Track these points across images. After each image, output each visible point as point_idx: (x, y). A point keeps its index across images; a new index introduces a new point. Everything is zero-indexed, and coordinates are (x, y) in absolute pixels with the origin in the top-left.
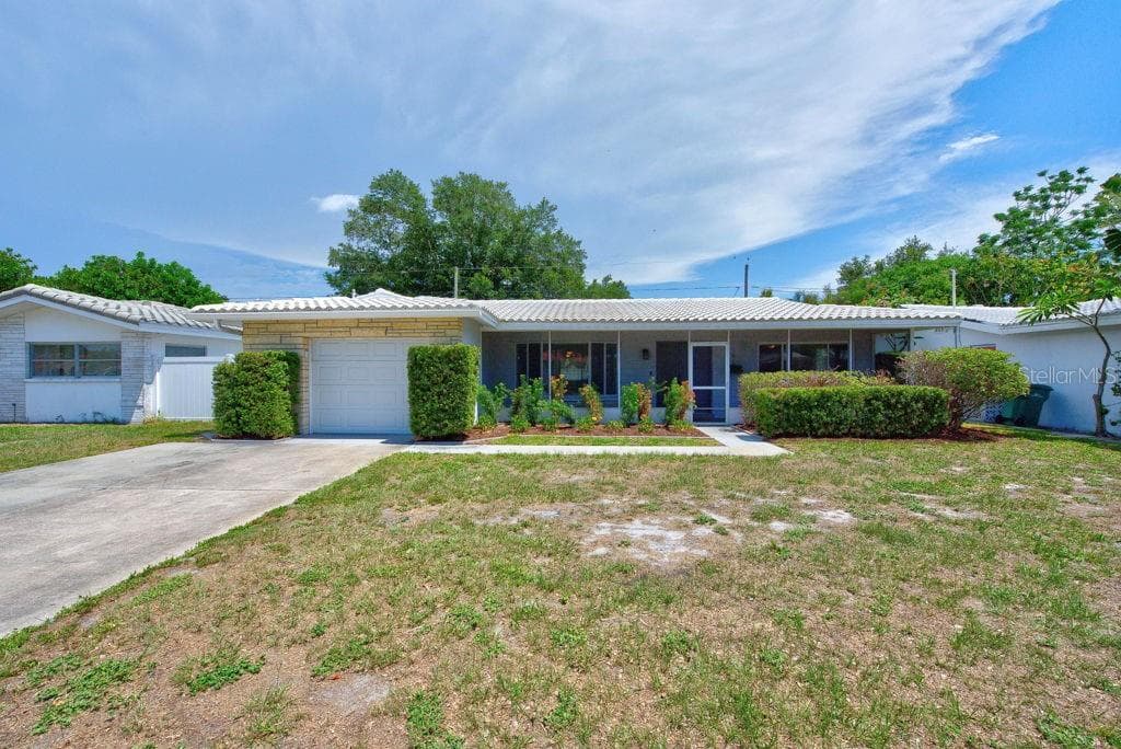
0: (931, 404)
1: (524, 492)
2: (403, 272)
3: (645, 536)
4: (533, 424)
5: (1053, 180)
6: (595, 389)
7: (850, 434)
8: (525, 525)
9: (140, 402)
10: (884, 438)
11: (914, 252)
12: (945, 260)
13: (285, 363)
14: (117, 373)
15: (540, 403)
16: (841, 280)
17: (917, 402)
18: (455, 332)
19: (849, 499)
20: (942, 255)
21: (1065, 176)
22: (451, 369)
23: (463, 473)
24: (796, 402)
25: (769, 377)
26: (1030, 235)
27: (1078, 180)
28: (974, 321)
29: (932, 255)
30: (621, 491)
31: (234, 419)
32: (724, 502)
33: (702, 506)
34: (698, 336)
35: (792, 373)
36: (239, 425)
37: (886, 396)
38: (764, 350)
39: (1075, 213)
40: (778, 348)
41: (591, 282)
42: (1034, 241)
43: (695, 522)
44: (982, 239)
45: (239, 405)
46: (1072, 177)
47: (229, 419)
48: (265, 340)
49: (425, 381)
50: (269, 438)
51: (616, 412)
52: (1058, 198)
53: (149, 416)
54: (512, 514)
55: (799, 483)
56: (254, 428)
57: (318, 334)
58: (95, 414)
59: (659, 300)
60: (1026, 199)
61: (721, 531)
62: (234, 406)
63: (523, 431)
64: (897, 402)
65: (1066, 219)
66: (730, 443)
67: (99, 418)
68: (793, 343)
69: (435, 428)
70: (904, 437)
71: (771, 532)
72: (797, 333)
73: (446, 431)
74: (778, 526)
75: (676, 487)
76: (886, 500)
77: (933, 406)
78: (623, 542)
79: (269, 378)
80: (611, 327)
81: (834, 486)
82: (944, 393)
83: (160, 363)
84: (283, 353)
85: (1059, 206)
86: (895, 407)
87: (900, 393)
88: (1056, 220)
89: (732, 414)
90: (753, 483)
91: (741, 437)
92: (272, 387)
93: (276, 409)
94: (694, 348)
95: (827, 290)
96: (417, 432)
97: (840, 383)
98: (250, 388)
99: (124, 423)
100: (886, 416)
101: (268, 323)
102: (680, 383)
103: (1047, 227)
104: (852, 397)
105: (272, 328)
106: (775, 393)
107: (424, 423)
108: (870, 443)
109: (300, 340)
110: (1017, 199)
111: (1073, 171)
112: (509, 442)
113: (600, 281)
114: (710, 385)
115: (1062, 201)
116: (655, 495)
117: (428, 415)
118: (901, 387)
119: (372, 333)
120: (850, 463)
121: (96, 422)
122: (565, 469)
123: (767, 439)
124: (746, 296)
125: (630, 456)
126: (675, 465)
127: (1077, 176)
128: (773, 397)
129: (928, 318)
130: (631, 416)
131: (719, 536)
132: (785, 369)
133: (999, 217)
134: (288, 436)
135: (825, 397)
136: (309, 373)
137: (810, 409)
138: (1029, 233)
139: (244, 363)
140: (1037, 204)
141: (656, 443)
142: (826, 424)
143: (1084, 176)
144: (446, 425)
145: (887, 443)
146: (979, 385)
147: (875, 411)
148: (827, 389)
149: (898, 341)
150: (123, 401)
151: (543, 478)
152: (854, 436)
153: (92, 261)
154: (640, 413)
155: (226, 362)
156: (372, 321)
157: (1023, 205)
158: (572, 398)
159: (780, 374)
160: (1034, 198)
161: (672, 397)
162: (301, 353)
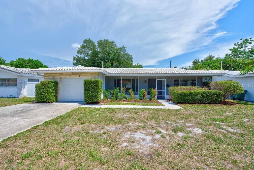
0: (218, 95)
1: (108, 120)
2: (90, 62)
3: (140, 138)
4: (117, 99)
5: (244, 41)
6: (133, 91)
7: (197, 103)
8: (104, 134)
9: (21, 93)
10: (206, 104)
11: (210, 58)
12: (218, 60)
13: (53, 84)
14: (16, 85)
15: (118, 94)
16: (193, 64)
17: (215, 95)
18: (97, 76)
19: (200, 124)
20: (217, 58)
21: (247, 40)
22: (95, 85)
23: (94, 114)
24: (183, 94)
25: (176, 88)
26: (238, 54)
27: (250, 41)
28: (227, 74)
29: (214, 59)
30: (135, 120)
31: (40, 98)
32: (165, 125)
33: (158, 126)
34: (158, 77)
35: (182, 87)
36: (41, 99)
37: (207, 93)
38: (175, 81)
39: (249, 49)
40: (178, 80)
41: (134, 65)
42: (239, 55)
43: (155, 133)
44: (227, 55)
45: (42, 94)
46: (248, 40)
47: (39, 98)
48: (49, 78)
49: (88, 88)
50: (49, 102)
51: (138, 96)
52: (245, 45)
53: (23, 96)
54: (102, 129)
55: (185, 118)
56: (45, 100)
57: (63, 76)
58: (10, 95)
59: (149, 69)
60: (237, 45)
61: (163, 137)
62: (40, 94)
63: (114, 101)
64: (210, 95)
65: (247, 50)
66: (166, 105)
67: (11, 97)
68: (182, 79)
69: (91, 101)
70: (211, 104)
71: (178, 137)
72: (183, 77)
73: (93, 101)
74: (180, 134)
75: (151, 119)
76: (211, 125)
77: (219, 96)
78: (132, 141)
79: (49, 87)
80: (137, 75)
81: (195, 120)
82: (222, 92)
83: (27, 83)
84: (53, 81)
85: (245, 47)
86: (209, 96)
87: (210, 92)
88: (244, 50)
89: (167, 97)
90: (173, 118)
91: (169, 103)
92: (49, 90)
93: (50, 95)
94: (157, 80)
95: (190, 67)
96: (86, 101)
97: (194, 89)
98: (44, 90)
99: (17, 98)
100: (207, 98)
101: (50, 73)
102: (154, 89)
103: (242, 52)
104: (198, 93)
105: (51, 75)
106: (178, 92)
107: (88, 99)
108: (203, 105)
109: (58, 78)
110: (235, 45)
111: (249, 39)
112: (110, 104)
113: (136, 65)
114: (162, 89)
115: (246, 46)
116: (145, 122)
117: (89, 97)
118: (211, 91)
119: (76, 76)
120: (199, 112)
121: (10, 98)
122: (121, 113)
123: (176, 104)
124: (170, 68)
125: (140, 109)
126: (151, 112)
127: (250, 40)
128: (177, 93)
129: (216, 73)
130: (141, 98)
131: (162, 139)
132: (180, 86)
133: (230, 50)
134: (54, 102)
135: (191, 93)
136: (60, 86)
137: (187, 96)
138: (238, 53)
139: (43, 83)
140: (240, 46)
141: (147, 105)
142: (191, 100)
143: (251, 40)
144: (93, 100)
145: (207, 105)
146: (231, 90)
147: (204, 97)
148: (192, 91)
149: (207, 79)
150: (17, 92)
151: (115, 116)
152: (198, 103)
153: (18, 59)
154: (144, 97)
155: (39, 83)
156: (76, 73)
157: (236, 47)
158: (127, 92)
159: (179, 87)
160: (239, 45)
161: (151, 93)
162: (58, 81)
